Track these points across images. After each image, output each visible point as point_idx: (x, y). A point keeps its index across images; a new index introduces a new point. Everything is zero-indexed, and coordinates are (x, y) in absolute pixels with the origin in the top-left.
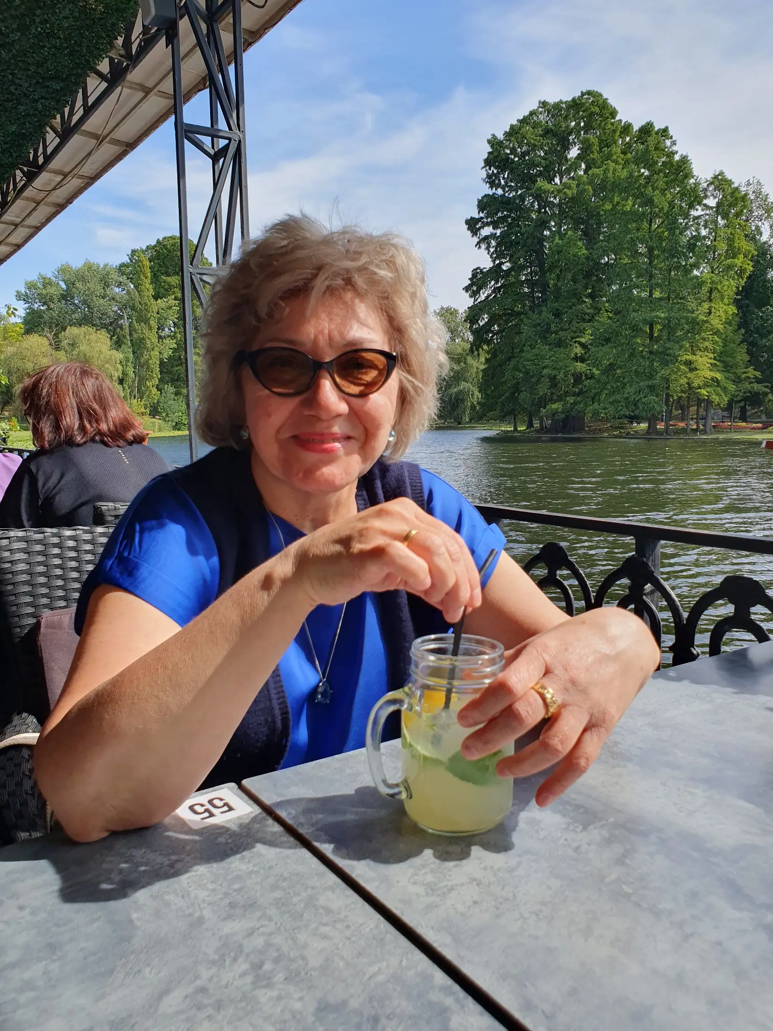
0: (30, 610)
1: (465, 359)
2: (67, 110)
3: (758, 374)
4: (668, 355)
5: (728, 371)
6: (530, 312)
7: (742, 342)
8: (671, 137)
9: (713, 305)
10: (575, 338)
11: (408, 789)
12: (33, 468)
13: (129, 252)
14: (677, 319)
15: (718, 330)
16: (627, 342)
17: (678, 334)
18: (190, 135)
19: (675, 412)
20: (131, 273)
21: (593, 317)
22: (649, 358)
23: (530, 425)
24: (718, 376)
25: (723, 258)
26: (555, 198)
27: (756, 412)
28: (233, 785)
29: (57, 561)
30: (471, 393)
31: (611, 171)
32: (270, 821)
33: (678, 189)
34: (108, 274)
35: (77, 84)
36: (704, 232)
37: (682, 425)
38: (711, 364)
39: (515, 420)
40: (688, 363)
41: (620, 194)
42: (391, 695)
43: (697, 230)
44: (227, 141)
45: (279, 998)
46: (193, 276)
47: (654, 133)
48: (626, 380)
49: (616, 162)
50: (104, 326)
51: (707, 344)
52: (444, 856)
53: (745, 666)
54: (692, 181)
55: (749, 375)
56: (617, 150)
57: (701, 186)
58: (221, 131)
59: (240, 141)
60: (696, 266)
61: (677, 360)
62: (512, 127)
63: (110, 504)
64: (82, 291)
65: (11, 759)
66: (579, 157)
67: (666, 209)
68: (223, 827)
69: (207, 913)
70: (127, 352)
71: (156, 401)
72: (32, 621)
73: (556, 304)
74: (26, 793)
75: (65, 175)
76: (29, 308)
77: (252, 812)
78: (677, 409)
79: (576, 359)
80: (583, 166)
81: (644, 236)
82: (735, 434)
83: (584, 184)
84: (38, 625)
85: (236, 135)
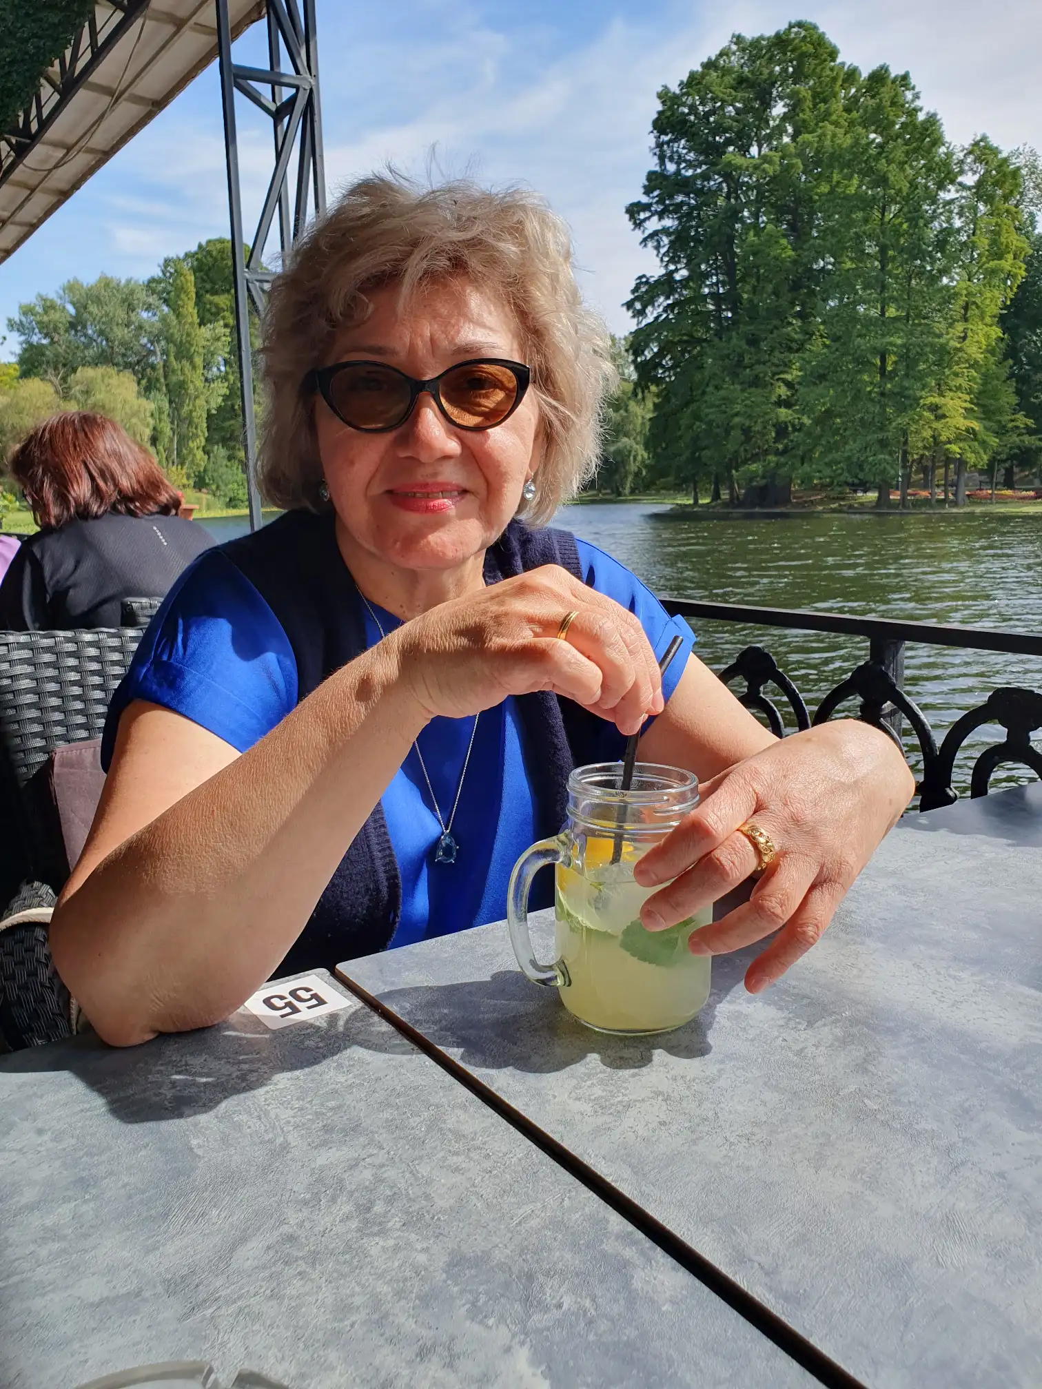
0: (39, 743)
1: (627, 406)
2: (68, 53)
3: (1030, 422)
4: (907, 397)
5: (989, 419)
6: (716, 340)
7: (1008, 379)
8: (913, 88)
9: (970, 326)
10: (779, 374)
11: (565, 973)
12: (36, 550)
13: (162, 262)
14: (919, 346)
15: (976, 362)
16: (849, 379)
17: (921, 368)
18: (240, 81)
19: (914, 477)
20: (164, 290)
21: (802, 344)
22: (879, 402)
23: (716, 496)
24: (976, 425)
25: (984, 259)
26: (750, 176)
27: (1026, 476)
28: (323, 970)
29: (73, 676)
30: (633, 453)
31: (829, 137)
32: (376, 1018)
33: (922, 162)
34: (132, 293)
35: (81, 14)
36: (958, 223)
37: (924, 494)
38: (966, 409)
39: (695, 490)
40: (934, 408)
41: (842, 171)
42: (541, 844)
43: (949, 220)
44: (294, 91)
45: (397, 1249)
46: (250, 285)
47: (889, 82)
48: (848, 433)
49: (836, 124)
50: (128, 365)
51: (959, 381)
52: (617, 1062)
53: (1024, 810)
54: (943, 150)
55: (1018, 424)
56: (838, 105)
57: (954, 157)
58: (284, 75)
59: (311, 90)
60: (944, 271)
61: (918, 405)
62: (692, 75)
63: (144, 600)
64: (98, 318)
65: (22, 941)
66: (785, 118)
67: (905, 191)
68: (312, 1026)
69: (293, 1139)
70: (160, 400)
71: (202, 469)
72: (41, 758)
73: (752, 327)
74: (42, 985)
75: (69, 149)
76: (27, 342)
77: (350, 1006)
78: (917, 472)
79: (781, 403)
80: (790, 129)
81: (874, 230)
82: (998, 505)
83: (790, 156)
84: (50, 763)
85: (306, 81)
